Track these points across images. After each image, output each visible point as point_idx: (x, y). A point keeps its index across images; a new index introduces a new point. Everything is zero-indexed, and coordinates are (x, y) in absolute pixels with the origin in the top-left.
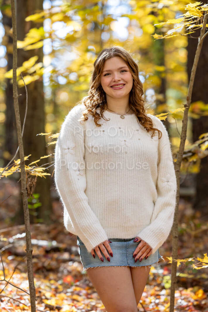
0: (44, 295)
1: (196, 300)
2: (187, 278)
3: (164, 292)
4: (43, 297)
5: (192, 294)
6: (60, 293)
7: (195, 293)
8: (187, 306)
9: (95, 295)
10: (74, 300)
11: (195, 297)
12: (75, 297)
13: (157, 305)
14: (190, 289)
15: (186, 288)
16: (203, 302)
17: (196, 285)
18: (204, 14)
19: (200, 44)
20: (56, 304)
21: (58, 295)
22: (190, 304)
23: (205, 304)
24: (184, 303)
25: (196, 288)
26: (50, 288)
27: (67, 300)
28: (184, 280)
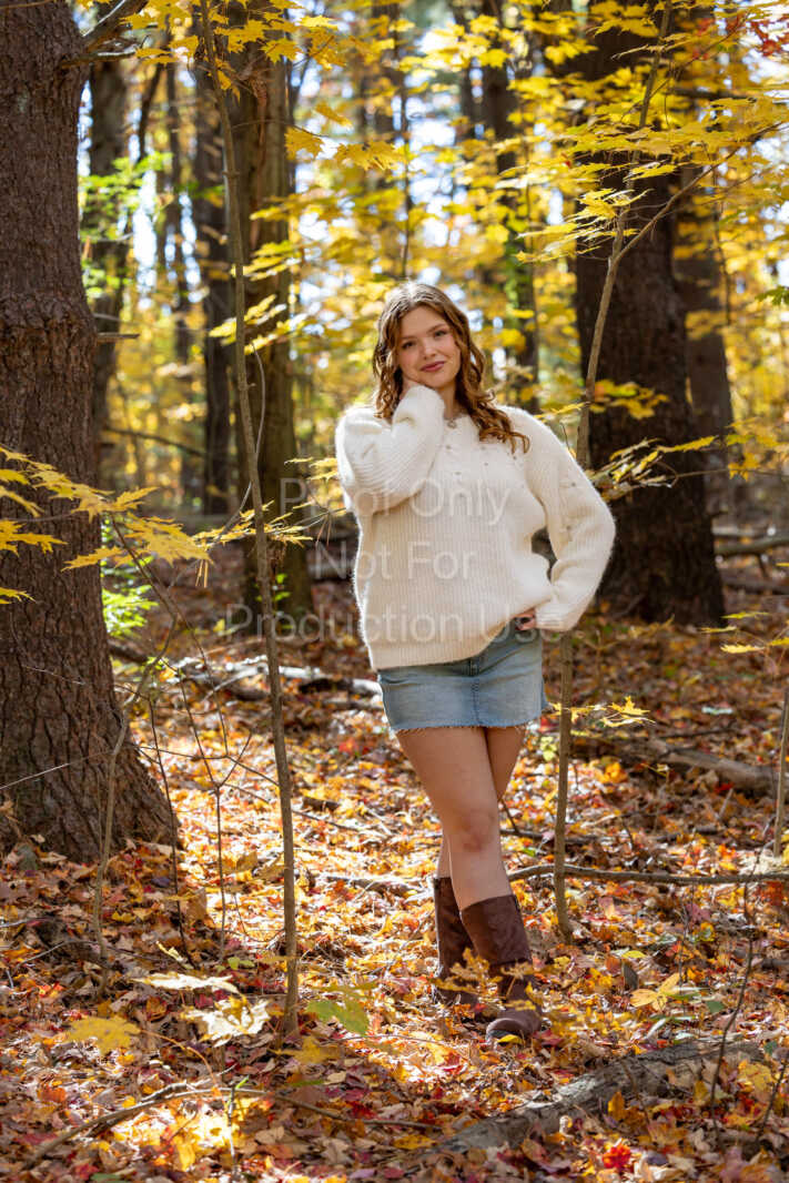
0: (302, 780)
1: (607, 785)
2: (588, 739)
3: (541, 768)
4: (300, 784)
5: (599, 772)
6: (334, 773)
7: (604, 770)
8: (590, 797)
9: (403, 778)
10: (361, 788)
11: (605, 778)
12: (365, 782)
13: (529, 794)
14: (592, 763)
15: (587, 761)
16: (622, 788)
17: (606, 754)
18: (618, 212)
19: (612, 273)
20: (327, 797)
21: (329, 779)
22: (594, 792)
23: (626, 792)
24: (584, 791)
25: (606, 759)
26: (314, 765)
27: (346, 788)
28: (583, 742)
